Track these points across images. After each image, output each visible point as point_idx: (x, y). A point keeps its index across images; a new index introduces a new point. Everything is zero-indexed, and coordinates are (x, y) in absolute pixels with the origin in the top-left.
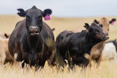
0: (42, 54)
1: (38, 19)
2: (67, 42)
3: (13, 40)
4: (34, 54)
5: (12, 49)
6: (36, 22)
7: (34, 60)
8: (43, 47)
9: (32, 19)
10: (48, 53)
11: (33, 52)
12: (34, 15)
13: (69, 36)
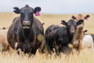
0: (34, 43)
1: (30, 15)
2: (55, 34)
3: (11, 32)
4: (27, 44)
5: (10, 40)
6: (29, 17)
7: (27, 48)
8: (35, 38)
9: (25, 16)
10: (39, 43)
11: (27, 42)
12: (27, 12)
13: (56, 29)
